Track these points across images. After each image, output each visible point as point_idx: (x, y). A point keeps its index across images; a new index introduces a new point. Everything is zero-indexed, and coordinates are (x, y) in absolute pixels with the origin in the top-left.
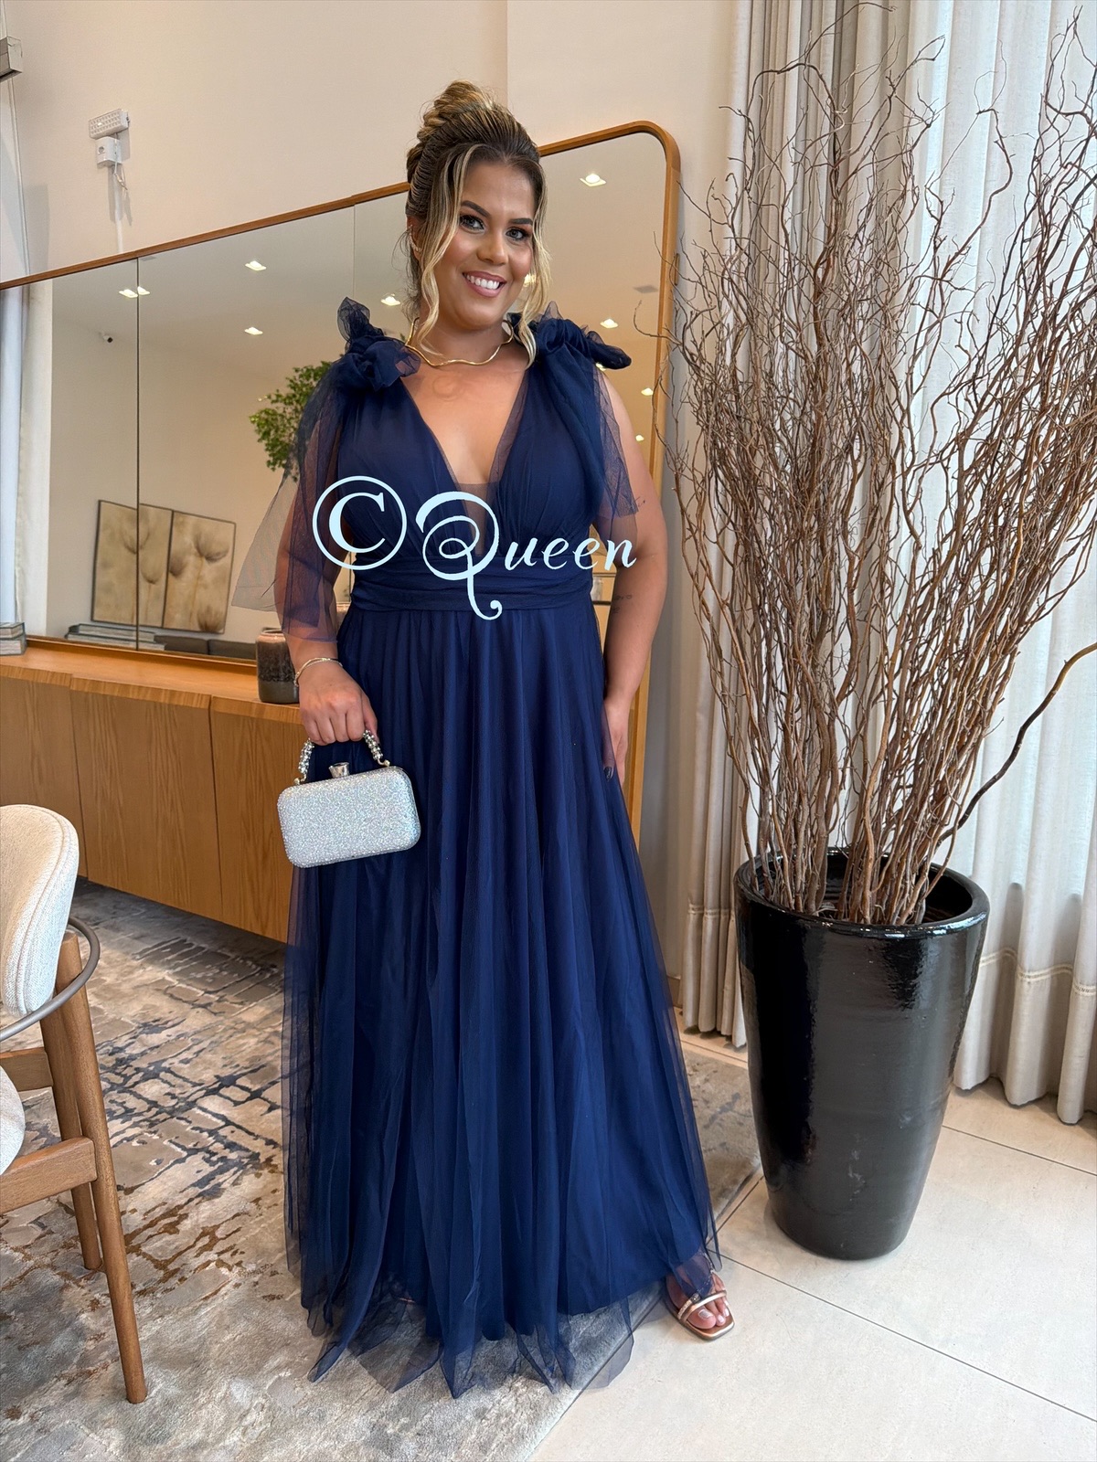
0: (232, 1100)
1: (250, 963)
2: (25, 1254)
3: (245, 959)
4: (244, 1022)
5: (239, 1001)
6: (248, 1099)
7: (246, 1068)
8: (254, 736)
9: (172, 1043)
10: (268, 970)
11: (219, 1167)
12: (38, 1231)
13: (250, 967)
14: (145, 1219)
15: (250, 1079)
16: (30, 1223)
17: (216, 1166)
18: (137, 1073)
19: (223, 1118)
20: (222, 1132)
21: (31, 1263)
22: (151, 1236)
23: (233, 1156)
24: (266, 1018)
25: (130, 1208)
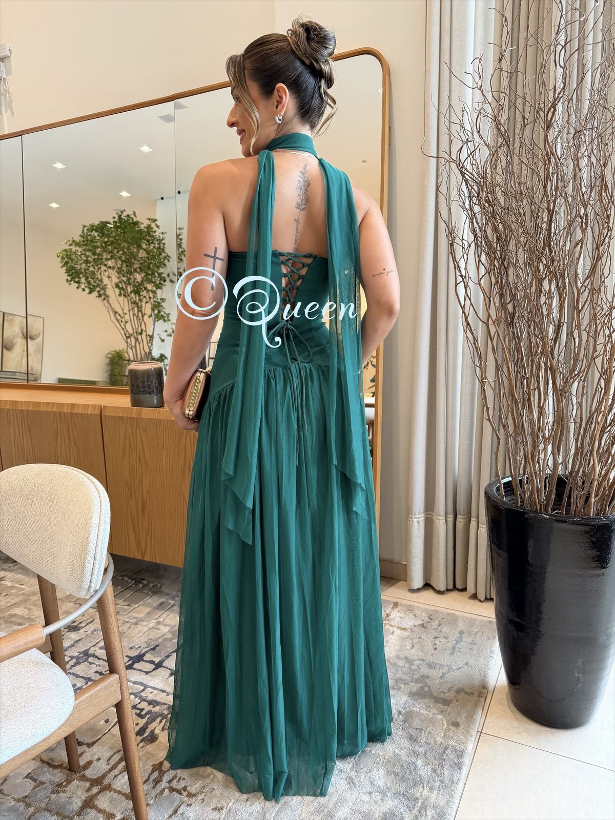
0: (144, 672)
1: (126, 579)
2: (26, 803)
3: (123, 576)
4: (135, 618)
5: (127, 604)
6: (154, 669)
7: (146, 648)
8: (134, 430)
9: (90, 637)
10: (141, 583)
11: (148, 719)
12: (33, 784)
13: (127, 581)
14: (108, 764)
15: (152, 654)
16: (24, 778)
17: (146, 719)
18: (72, 659)
19: (141, 684)
20: (143, 694)
21: (31, 810)
22: (116, 776)
23: (157, 709)
24: (149, 613)
25: (96, 757)
